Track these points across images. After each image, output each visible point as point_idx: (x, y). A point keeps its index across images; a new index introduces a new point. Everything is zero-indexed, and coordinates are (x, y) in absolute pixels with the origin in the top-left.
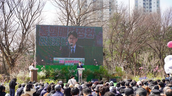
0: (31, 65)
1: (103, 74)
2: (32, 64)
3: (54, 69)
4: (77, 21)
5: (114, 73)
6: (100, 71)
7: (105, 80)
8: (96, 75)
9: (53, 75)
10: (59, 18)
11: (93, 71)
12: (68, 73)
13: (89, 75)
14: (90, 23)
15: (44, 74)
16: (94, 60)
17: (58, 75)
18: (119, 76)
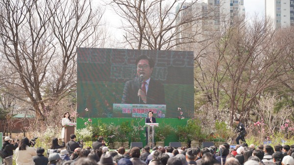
0: (65, 117)
1: (192, 133)
2: (67, 115)
3: (107, 124)
4: (156, 41)
5: (212, 131)
6: (188, 128)
7: (197, 144)
8: (181, 135)
9: (105, 134)
10: (126, 36)
11: (176, 128)
12: (132, 132)
13: (168, 135)
14: (177, 44)
15: (90, 133)
16: (179, 108)
17: (113, 134)
18: (221, 138)
